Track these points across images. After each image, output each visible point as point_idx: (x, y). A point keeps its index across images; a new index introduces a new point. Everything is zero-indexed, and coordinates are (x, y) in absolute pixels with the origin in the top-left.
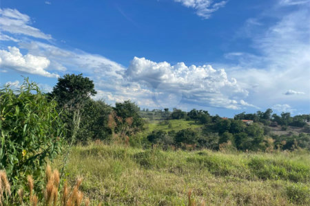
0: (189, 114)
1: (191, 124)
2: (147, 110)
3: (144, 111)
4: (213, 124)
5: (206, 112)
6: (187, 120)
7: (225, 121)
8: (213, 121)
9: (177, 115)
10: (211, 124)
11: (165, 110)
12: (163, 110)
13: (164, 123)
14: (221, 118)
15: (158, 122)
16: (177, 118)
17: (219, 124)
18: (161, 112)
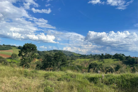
0: (114, 56)
1: (114, 61)
4: (126, 60)
5: (123, 55)
6: (113, 59)
7: (133, 59)
8: (127, 59)
9: (107, 56)
10: (125, 61)
11: (102, 54)
12: (101, 55)
13: (101, 61)
14: (131, 57)
15: (98, 60)
16: (108, 58)
17: (130, 61)
18: (100, 55)
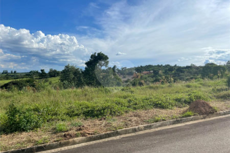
2: (15, 72)
3: (12, 73)
9: (53, 74)
13: (44, 81)
